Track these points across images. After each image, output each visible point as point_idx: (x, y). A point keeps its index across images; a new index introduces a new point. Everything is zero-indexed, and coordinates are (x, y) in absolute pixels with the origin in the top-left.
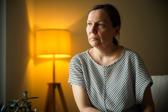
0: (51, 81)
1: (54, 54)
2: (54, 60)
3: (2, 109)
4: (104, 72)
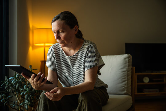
0: (43, 59)
1: (45, 43)
2: (45, 47)
3: (16, 76)
4: (71, 60)
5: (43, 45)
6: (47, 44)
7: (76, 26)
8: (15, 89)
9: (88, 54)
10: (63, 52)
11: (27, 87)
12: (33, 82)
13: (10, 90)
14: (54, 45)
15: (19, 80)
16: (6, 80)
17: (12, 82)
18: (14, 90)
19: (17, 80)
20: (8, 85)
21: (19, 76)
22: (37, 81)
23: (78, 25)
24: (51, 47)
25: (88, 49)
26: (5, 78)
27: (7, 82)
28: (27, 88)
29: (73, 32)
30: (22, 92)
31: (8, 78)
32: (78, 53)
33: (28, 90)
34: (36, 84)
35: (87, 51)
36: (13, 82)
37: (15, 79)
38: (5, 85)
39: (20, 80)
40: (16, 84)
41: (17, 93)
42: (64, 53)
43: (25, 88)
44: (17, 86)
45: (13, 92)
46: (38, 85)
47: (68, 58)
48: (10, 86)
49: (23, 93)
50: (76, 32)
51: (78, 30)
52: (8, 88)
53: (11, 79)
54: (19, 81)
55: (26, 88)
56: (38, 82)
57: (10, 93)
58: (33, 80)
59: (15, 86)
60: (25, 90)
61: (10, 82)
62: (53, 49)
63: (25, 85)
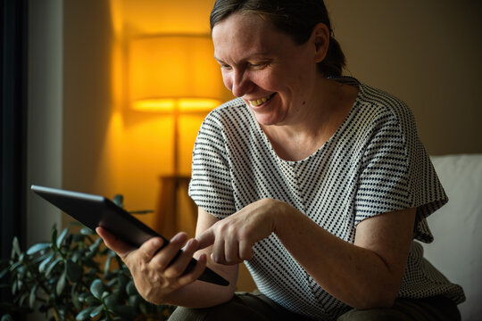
0: (168, 169)
1: (176, 98)
2: (177, 114)
3: (59, 241)
4: (297, 178)
5: (167, 105)
6: (186, 105)
7: (321, 25)
8: (53, 296)
9: (374, 151)
10: (266, 140)
11: (103, 288)
12: (146, 271)
13: (32, 298)
14: (224, 106)
15: (71, 256)
16: (17, 256)
17: (41, 267)
18: (47, 298)
19: (60, 258)
20: (25, 276)
21: (69, 239)
22: (166, 265)
23: (327, 22)
24: (209, 116)
25: (376, 130)
26: (11, 246)
27: (22, 265)
28: (105, 294)
29: (310, 54)
30: (81, 310)
31: (24, 248)
32: (329, 149)
33: (106, 301)
34: (156, 278)
35: (372, 137)
36: (47, 266)
37: (52, 253)
38: (11, 277)
39: (74, 259)
40: (56, 273)
41: (62, 312)
42: (270, 147)
43: (95, 293)
44: (61, 282)
45: (44, 309)
46: (166, 284)
47: (285, 169)
48: (33, 282)
49: (85, 311)
50: (323, 52)
51: (327, 42)
52: (26, 289)
53: (37, 254)
54: (70, 262)
55: (101, 294)
56: (168, 273)
57: (31, 311)
58: (148, 260)
59: (55, 284)
60: (97, 303)
61: (32, 264)
62: (219, 125)
63: (97, 281)
